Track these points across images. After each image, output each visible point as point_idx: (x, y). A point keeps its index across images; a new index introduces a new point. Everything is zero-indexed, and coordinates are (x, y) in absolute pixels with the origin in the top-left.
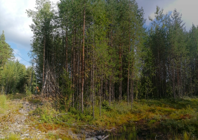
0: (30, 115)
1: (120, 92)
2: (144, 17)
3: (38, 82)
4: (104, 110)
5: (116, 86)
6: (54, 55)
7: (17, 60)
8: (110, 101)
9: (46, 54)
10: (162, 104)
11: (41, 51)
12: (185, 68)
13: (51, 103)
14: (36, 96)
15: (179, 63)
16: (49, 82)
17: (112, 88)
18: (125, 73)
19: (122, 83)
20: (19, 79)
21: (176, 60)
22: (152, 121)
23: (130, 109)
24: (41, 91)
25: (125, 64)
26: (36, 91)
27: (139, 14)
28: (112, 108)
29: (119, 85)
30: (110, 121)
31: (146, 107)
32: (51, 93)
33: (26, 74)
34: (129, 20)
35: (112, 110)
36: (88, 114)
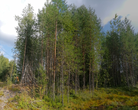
0: (9, 102)
1: (84, 82)
2: (101, 25)
3: (19, 73)
4: (72, 98)
5: (81, 77)
6: (33, 52)
7: (2, 54)
8: (76, 90)
9: (26, 51)
10: (118, 92)
11: (23, 49)
12: (136, 61)
13: (28, 91)
14: (15, 85)
15: (131, 58)
16: (27, 73)
17: (77, 80)
18: (87, 67)
19: (85, 75)
20: (2, 70)
21: (128, 55)
22: (110, 107)
23: (92, 96)
24: (20, 80)
25: (88, 60)
26: (16, 81)
27: (98, 23)
28: (77, 96)
29: (83, 76)
30: (76, 108)
31: (105, 94)
32: (28, 83)
33: (9, 66)
34: (90, 27)
35: (78, 98)
36: (59, 101)
